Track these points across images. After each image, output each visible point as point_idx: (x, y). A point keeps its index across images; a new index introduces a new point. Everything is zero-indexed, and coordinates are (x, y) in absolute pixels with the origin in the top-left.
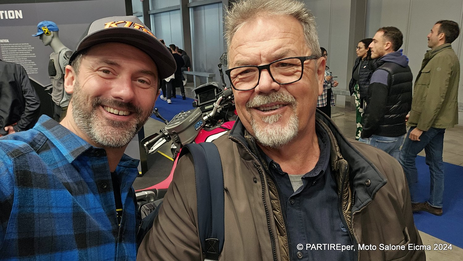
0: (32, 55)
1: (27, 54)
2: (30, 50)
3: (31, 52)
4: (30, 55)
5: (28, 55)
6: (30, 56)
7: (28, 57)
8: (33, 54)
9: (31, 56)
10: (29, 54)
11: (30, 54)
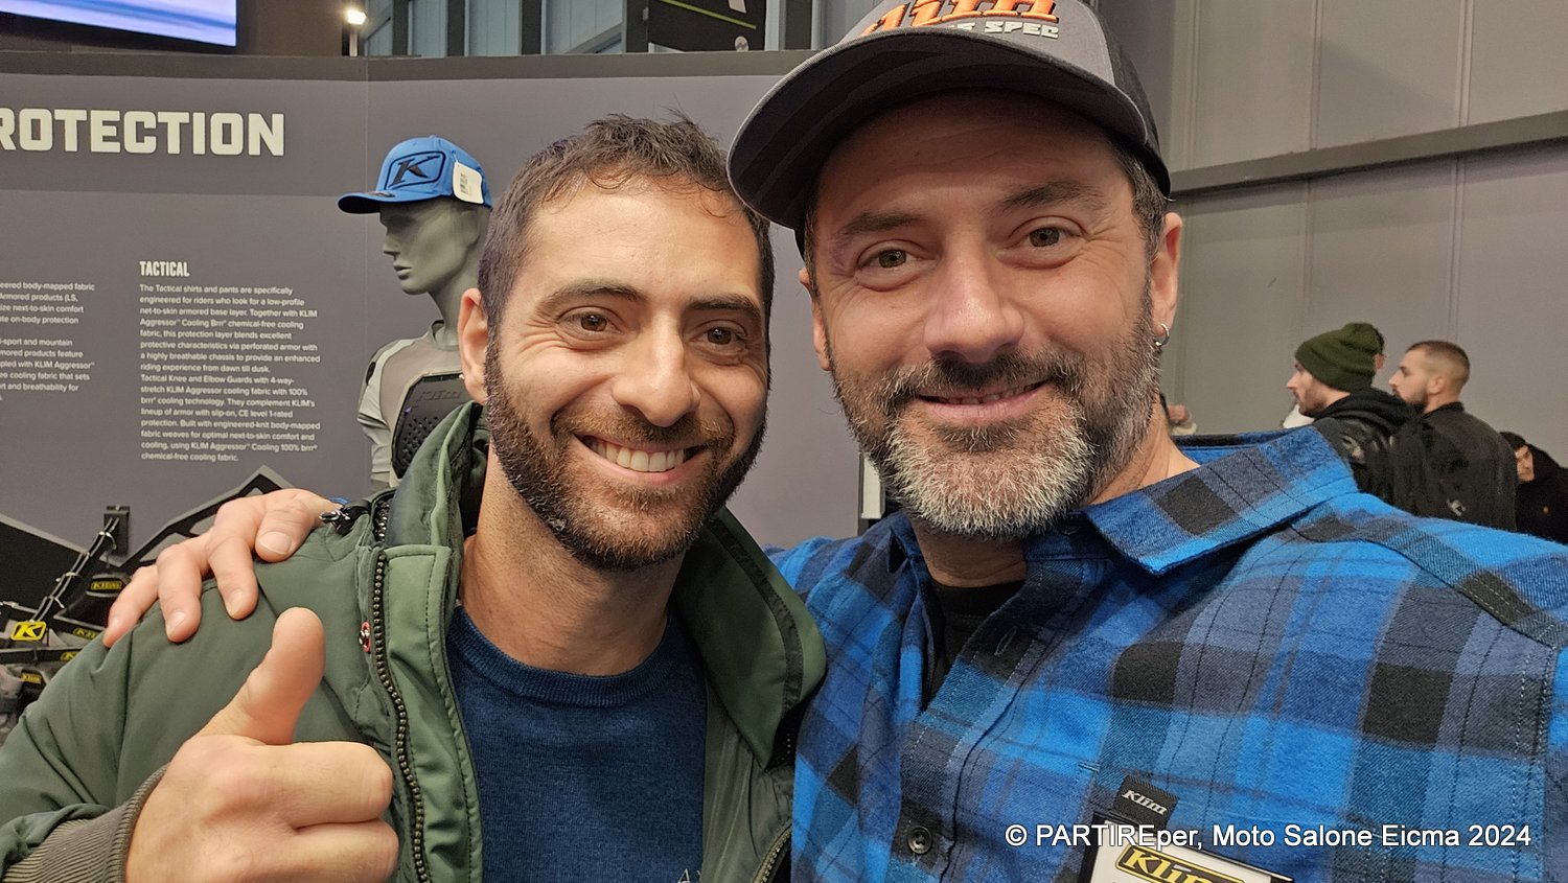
0: (301, 353)
1: (276, 347)
2: (292, 325)
3: (298, 337)
4: (291, 353)
5: (279, 353)
6: (287, 359)
7: (277, 359)
8: (305, 348)
9: (294, 358)
10: (283, 347)
11: (290, 347)
